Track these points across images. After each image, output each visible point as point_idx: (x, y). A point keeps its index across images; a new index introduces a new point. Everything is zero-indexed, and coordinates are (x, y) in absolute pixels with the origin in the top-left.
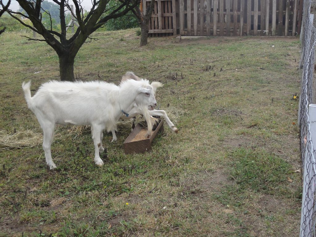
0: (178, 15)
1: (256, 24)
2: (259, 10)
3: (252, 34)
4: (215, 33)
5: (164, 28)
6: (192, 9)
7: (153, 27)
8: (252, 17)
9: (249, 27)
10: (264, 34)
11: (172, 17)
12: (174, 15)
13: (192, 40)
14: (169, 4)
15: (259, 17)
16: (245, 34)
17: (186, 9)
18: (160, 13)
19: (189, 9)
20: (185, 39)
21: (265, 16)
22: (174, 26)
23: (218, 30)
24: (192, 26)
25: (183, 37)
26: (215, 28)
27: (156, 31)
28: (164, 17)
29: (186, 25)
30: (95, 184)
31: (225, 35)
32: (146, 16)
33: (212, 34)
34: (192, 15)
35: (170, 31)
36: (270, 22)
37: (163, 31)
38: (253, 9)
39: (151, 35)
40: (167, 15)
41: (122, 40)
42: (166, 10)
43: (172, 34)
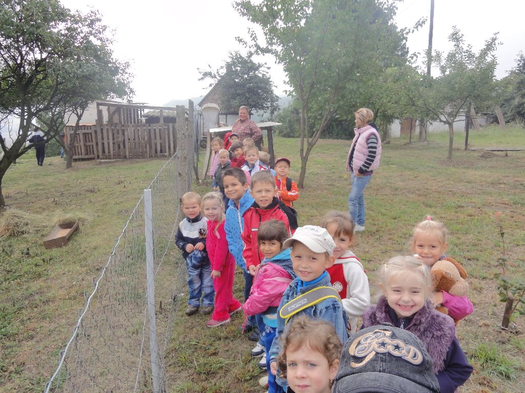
0: (97, 144)
1: (159, 149)
2: (160, 138)
3: (156, 157)
4: (128, 156)
5: (87, 154)
6: (108, 139)
7: (77, 153)
8: (156, 144)
9: (154, 152)
10: (166, 156)
11: (93, 146)
12: (94, 144)
13: (110, 162)
14: (90, 135)
15: (161, 144)
16: (151, 157)
17: (103, 138)
18: (82, 143)
19: (106, 140)
20: (104, 162)
21: (165, 143)
22: (95, 152)
23: (130, 154)
24: (109, 152)
25: (102, 161)
26: (127, 153)
27: (80, 157)
28: (86, 146)
29: (104, 152)
30: (18, 274)
31: (135, 158)
32: (70, 145)
33: (125, 157)
34: (109, 143)
35: (92, 156)
36: (169, 147)
37: (86, 157)
38: (155, 139)
39: (76, 160)
40: (88, 144)
41: (50, 165)
42: (88, 140)
43: (94, 159)
